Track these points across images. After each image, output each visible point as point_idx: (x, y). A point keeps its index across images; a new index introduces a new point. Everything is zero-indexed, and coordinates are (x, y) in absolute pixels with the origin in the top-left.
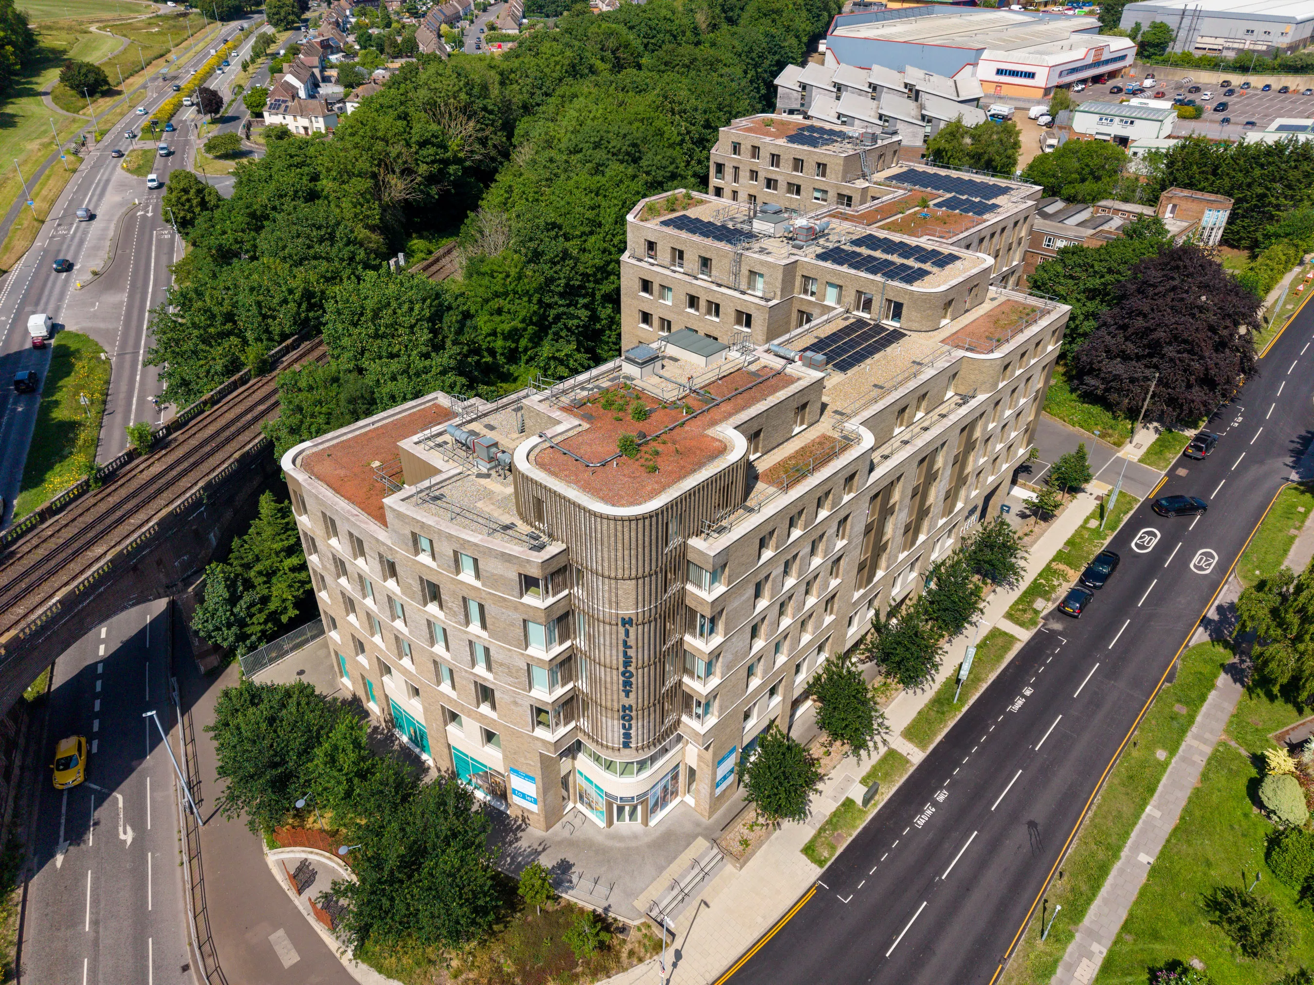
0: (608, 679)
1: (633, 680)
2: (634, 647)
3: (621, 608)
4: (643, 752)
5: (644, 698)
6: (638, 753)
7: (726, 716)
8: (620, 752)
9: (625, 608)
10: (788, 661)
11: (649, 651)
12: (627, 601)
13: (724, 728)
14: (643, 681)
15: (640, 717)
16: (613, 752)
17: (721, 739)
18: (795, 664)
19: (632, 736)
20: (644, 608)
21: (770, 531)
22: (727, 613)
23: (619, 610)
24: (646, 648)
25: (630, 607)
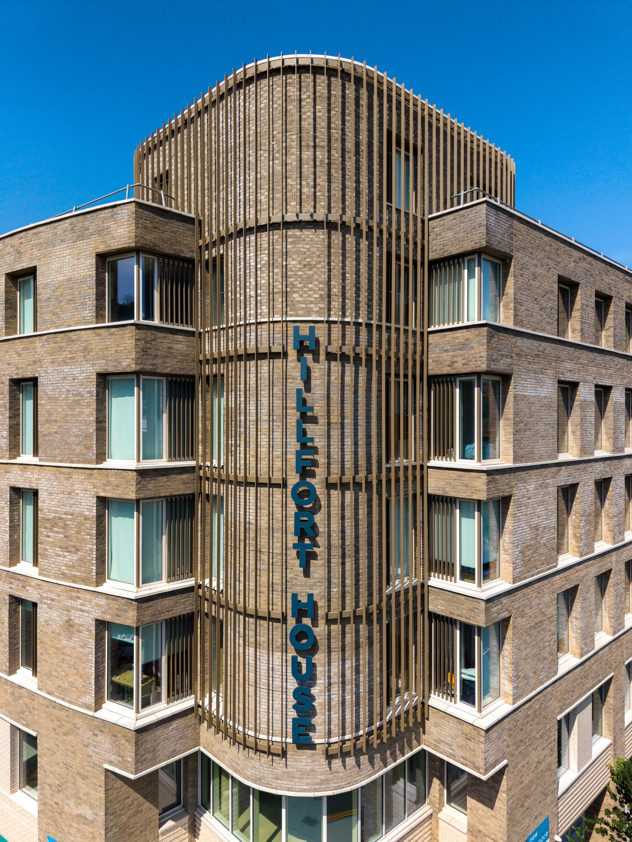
0: (263, 522)
1: (319, 518)
2: (322, 421)
3: (293, 307)
4: (342, 767)
5: (344, 586)
6: (330, 768)
7: (527, 708)
8: (286, 761)
9: (302, 308)
10: (614, 645)
11: (356, 444)
12: (306, 287)
13: (525, 743)
14: (343, 531)
15: (336, 644)
16: (271, 763)
17: (522, 776)
18: (624, 662)
19: (314, 706)
20: (344, 315)
21: (573, 279)
22: (515, 397)
23: (289, 313)
24: (349, 431)
25: (312, 306)
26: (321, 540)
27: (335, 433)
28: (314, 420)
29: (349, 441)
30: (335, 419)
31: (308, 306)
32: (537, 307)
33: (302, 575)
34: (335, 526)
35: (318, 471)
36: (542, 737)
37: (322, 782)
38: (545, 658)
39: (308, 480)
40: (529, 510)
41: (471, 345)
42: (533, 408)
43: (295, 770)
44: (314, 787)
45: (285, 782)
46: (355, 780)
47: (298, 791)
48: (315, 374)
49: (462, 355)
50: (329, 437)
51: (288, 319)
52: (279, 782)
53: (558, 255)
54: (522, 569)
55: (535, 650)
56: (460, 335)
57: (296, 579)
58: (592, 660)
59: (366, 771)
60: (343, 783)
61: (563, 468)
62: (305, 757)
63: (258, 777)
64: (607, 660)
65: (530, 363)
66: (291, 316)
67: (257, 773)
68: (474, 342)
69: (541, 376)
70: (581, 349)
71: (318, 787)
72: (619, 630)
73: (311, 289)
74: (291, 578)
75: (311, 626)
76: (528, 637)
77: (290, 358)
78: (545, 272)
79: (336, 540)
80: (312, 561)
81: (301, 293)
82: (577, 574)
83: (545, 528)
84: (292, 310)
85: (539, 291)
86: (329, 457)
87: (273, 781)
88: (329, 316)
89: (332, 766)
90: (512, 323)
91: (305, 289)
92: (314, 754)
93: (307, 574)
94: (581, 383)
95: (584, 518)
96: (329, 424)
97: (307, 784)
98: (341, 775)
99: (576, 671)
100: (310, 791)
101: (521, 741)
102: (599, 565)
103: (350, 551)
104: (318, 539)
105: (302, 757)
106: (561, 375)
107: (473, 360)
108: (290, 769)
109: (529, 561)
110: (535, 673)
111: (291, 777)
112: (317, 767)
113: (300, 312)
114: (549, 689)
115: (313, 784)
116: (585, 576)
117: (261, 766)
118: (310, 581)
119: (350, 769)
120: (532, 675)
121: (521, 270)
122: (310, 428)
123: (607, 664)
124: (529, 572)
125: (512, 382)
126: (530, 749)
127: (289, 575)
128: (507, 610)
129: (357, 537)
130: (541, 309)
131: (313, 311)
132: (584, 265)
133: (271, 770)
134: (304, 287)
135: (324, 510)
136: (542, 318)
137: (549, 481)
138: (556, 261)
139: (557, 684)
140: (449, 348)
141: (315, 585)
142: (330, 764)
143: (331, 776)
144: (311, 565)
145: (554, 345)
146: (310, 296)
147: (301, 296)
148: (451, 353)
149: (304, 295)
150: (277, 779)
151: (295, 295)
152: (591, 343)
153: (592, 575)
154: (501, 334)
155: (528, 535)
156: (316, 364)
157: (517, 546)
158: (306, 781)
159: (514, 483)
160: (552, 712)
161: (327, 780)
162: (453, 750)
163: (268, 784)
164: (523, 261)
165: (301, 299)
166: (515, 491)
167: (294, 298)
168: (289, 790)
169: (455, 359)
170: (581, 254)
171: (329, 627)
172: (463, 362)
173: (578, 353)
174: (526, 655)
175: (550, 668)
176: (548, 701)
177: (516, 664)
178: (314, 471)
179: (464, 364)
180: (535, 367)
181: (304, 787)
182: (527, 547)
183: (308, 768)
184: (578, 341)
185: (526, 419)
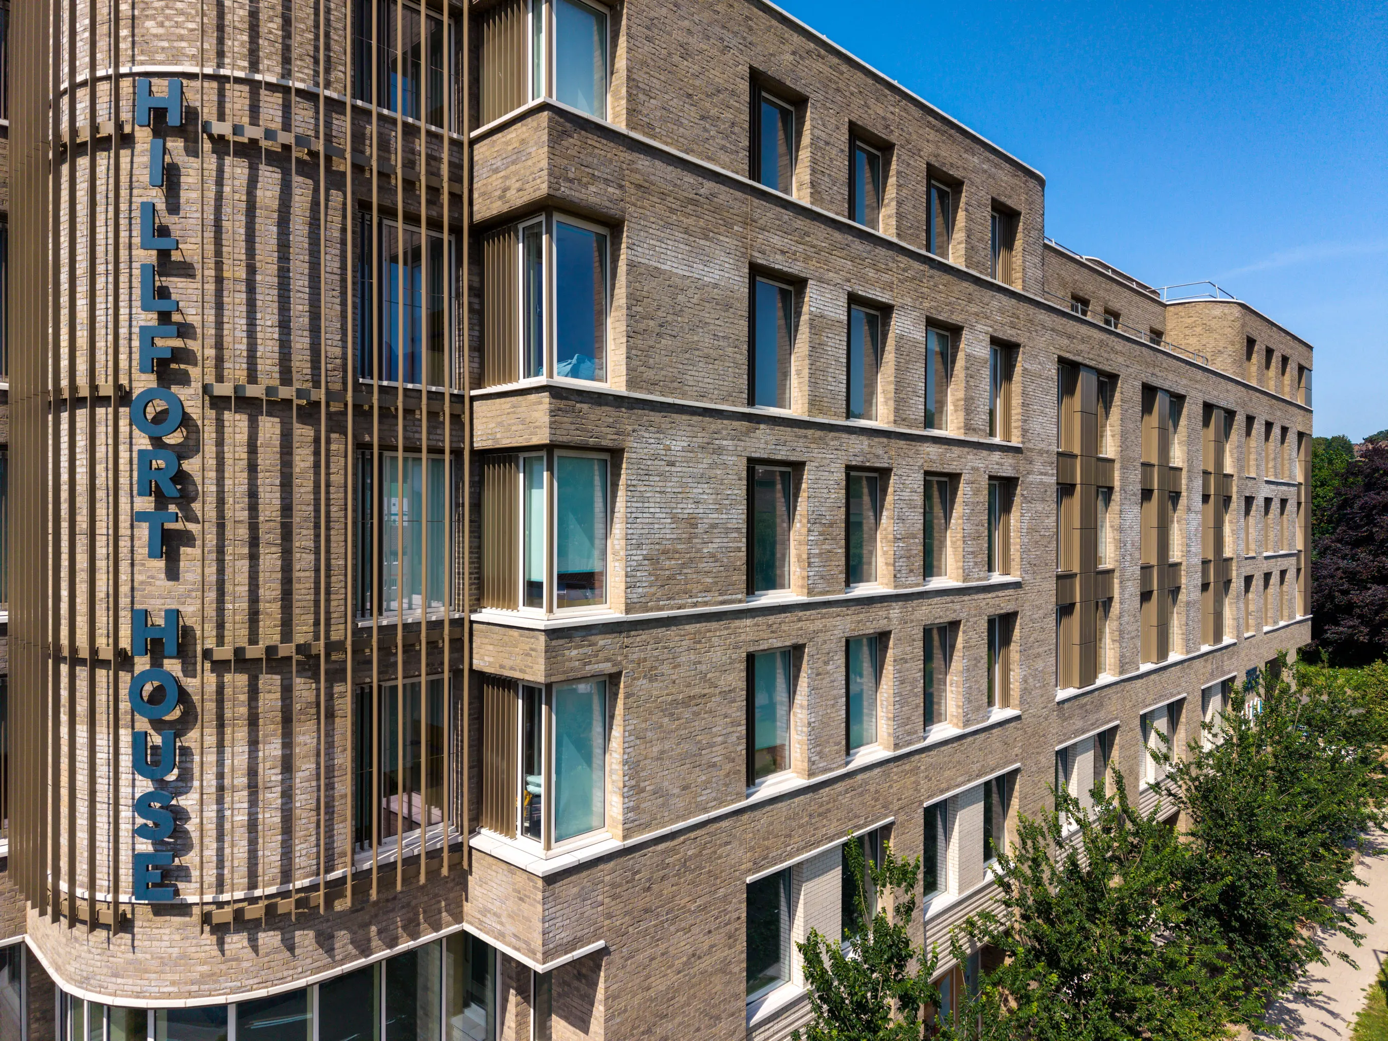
1: (198, 466)
2: (204, 273)
3: (145, 47)
4: (249, 950)
5: (254, 598)
6: (222, 951)
7: (663, 852)
8: (133, 940)
9: (163, 49)
10: (894, 769)
11: (284, 325)
12: (171, 8)
13: (658, 915)
14: (253, 494)
15: (237, 709)
16: (106, 945)
17: (648, 977)
18: (921, 802)
19: (187, 832)
20: (254, 66)
21: (788, 83)
22: (631, 265)
23: (138, 58)
24: (267, 297)
25: (184, 44)
26: (204, 507)
27: (236, 300)
28: (186, 270)
29: (268, 318)
30: (235, 271)
31: (176, 44)
32: (693, 113)
33: (163, 576)
34: (236, 482)
35: (194, 372)
36: (704, 908)
37: (204, 978)
38: (714, 765)
39: (174, 389)
40: (671, 487)
41: (528, 151)
42: (681, 298)
43: (148, 956)
44: (188, 988)
45: (130, 981)
46: (279, 975)
47: (156, 998)
48: (189, 179)
49: (515, 173)
50: (219, 306)
51: (136, 69)
52: (119, 981)
53: (751, 29)
54: (653, 590)
55: (686, 746)
56: (513, 135)
57: (150, 584)
58: (840, 787)
59: (309, 961)
60: (251, 982)
61: (762, 426)
62: (167, 931)
63: (85, 974)
64: (877, 792)
65: (672, 211)
66: (142, 63)
67: (83, 967)
68: (532, 143)
69: (702, 242)
70: (813, 219)
71: (195, 988)
72: (909, 743)
73: (181, 13)
74: (142, 583)
75: (180, 674)
76: (666, 720)
77: (138, 147)
78: (715, 52)
79: (237, 511)
80: (182, 549)
81: (160, 19)
82: (800, 624)
83: (714, 526)
84: (142, 53)
85: (697, 83)
86: (219, 346)
87: (109, 979)
88: (220, 65)
89: (226, 947)
90: (624, 123)
91: (168, 11)
92: (186, 925)
93: (173, 573)
94: (810, 282)
95: (817, 528)
96: (219, 280)
97: (173, 983)
98: (245, 965)
99: (796, 800)
100: (178, 996)
101: (646, 911)
102: (855, 618)
103: (270, 533)
104: (196, 506)
105: (162, 931)
106: (756, 254)
107: (531, 178)
108: (139, 955)
109: (669, 578)
110: (685, 788)
111: (141, 970)
112: (193, 949)
113: (160, 57)
114: (724, 824)
115: (186, 983)
116: (821, 631)
117: (90, 952)
118: (179, 588)
119: (267, 954)
120: (676, 791)
121: (648, 28)
122: (177, 285)
123: (877, 800)
124: (669, 599)
125: (625, 235)
126: (672, 929)
127: (138, 578)
128: (608, 660)
129: (287, 509)
130: (703, 118)
131: (184, 55)
132: (819, 66)
133: (106, 958)
134: (167, 7)
135: (210, 449)
136: (706, 135)
137: (725, 443)
138: (745, 39)
139: (745, 817)
140: (499, 164)
141: (189, 596)
142: (221, 943)
143: (223, 967)
144: (182, 557)
145: (739, 194)
146: (178, 25)
147: (161, 25)
148: (502, 174)
149: (167, 23)
150: (116, 975)
151: (150, 24)
152: (837, 214)
153: (838, 633)
154: (590, 136)
155: (667, 531)
156: (192, 159)
157: (639, 546)
158: (169, 977)
159: (630, 428)
160: (732, 867)
161: (213, 975)
162: (502, 924)
163: (101, 987)
164: (653, 14)
165: (161, 31)
166: (630, 443)
167: (148, 29)
168: (138, 997)
169: (508, 183)
170: (812, 45)
171: (220, 676)
172: (518, 185)
173: (800, 223)
174: (662, 752)
175: (726, 785)
176: (721, 846)
177: (633, 767)
178: (186, 373)
179: (519, 190)
180: (691, 221)
181: (166, 990)
182: (665, 552)
183: (175, 951)
184: (806, 202)
185: (660, 313)
